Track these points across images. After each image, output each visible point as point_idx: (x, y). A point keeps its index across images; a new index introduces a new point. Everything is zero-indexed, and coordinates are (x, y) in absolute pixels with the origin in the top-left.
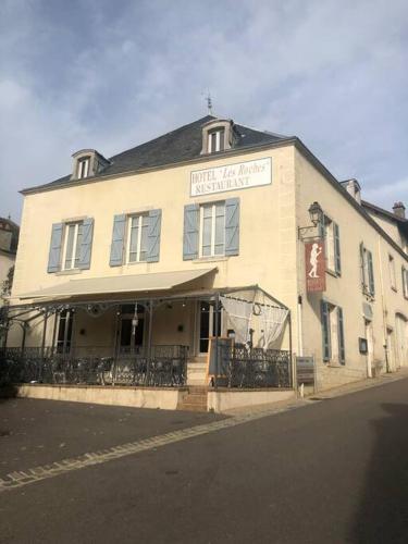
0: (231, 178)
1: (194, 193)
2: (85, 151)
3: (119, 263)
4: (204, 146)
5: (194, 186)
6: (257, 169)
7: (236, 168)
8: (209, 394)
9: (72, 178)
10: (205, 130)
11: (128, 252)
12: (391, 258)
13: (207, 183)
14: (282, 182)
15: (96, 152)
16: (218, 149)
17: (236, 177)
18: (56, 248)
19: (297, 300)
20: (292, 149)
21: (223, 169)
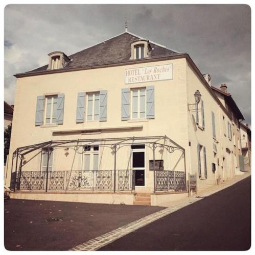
0: (149, 74)
1: (127, 82)
2: (56, 52)
3: (81, 121)
4: (132, 54)
5: (127, 78)
6: (164, 70)
7: (152, 69)
8: (152, 196)
9: (48, 69)
10: (133, 45)
11: (87, 114)
12: (224, 118)
13: (135, 76)
14: (179, 78)
15: (63, 54)
16: (140, 57)
17: (152, 73)
18: (40, 111)
19: (188, 144)
20: (184, 60)
21: (144, 69)
